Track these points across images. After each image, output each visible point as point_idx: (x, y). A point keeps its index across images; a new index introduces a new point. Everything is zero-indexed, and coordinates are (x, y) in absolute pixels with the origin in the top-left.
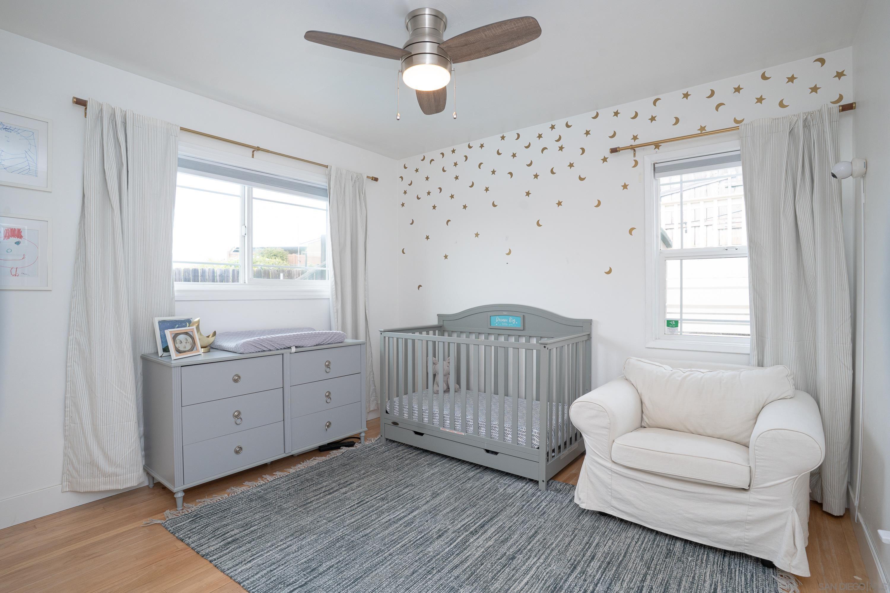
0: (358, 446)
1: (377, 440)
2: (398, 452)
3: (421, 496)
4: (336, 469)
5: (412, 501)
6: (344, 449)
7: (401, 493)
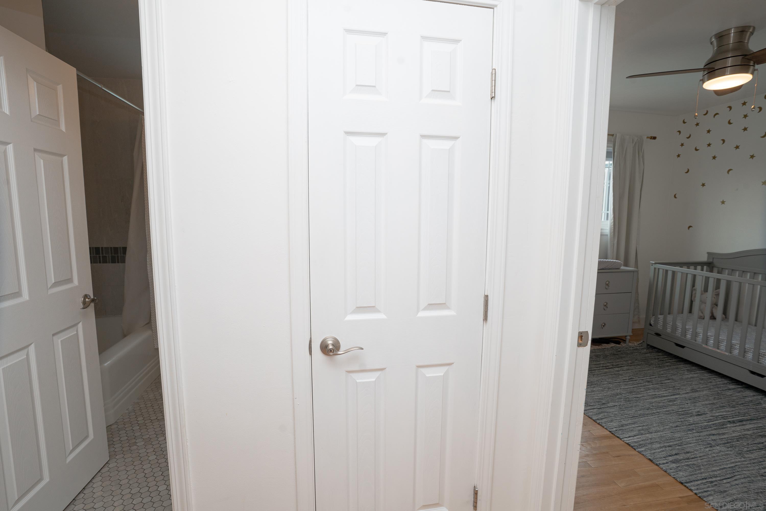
0: (623, 345)
1: (638, 344)
2: (659, 356)
3: (681, 388)
4: (608, 355)
5: (673, 389)
6: (612, 345)
7: (663, 382)
